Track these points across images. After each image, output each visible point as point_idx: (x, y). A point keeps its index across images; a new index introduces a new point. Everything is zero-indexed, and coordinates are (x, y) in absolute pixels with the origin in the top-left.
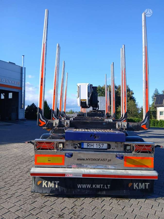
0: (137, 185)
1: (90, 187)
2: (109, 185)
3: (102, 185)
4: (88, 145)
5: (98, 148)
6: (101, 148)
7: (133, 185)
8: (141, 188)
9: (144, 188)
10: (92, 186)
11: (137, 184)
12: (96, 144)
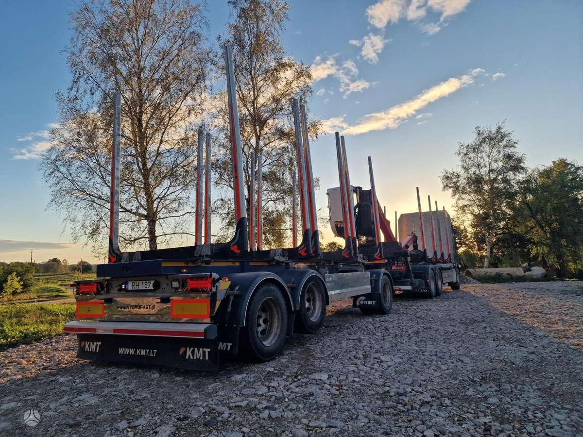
0: (192, 352)
1: (133, 354)
2: (155, 351)
3: (148, 350)
4: (134, 284)
5: (144, 288)
6: (147, 288)
7: (185, 352)
8: (197, 357)
9: (201, 358)
10: (136, 352)
11: (192, 349)
12: (142, 282)
